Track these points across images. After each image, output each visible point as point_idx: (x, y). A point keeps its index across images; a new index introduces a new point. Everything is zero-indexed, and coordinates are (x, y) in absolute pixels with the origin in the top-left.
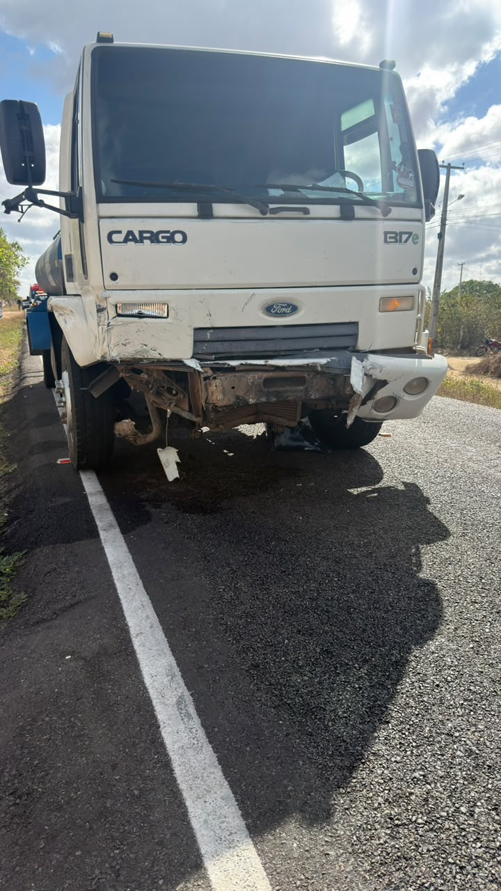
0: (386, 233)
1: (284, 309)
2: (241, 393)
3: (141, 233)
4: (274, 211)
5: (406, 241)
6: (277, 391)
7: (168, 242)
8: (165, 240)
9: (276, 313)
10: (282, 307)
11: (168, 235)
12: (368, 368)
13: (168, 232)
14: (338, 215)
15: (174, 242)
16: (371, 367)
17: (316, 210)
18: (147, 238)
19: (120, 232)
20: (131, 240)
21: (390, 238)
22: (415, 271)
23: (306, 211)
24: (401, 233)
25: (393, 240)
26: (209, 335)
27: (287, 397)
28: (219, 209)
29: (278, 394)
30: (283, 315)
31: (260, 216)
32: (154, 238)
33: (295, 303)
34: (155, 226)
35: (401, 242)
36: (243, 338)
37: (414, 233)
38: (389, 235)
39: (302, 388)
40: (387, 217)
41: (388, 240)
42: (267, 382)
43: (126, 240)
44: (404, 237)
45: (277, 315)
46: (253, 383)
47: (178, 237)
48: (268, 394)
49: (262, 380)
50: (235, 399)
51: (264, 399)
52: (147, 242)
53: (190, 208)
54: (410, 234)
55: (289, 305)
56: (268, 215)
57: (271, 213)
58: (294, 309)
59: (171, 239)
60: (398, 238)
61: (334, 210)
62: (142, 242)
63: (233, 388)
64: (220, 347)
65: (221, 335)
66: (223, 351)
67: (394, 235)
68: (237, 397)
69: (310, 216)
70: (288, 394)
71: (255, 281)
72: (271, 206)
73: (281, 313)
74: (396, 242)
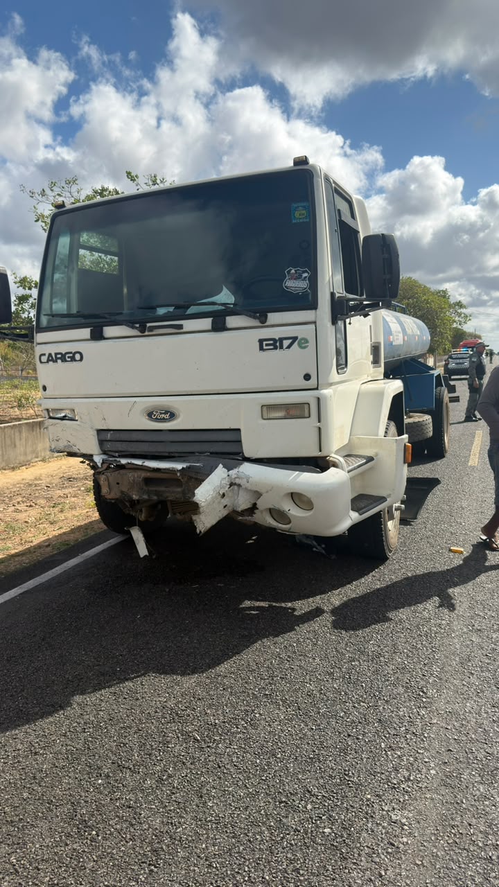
0: (261, 341)
1: (163, 415)
2: (125, 489)
3: (56, 354)
4: (152, 329)
5: (289, 347)
6: (156, 491)
7: (71, 361)
8: (69, 359)
9: (156, 418)
10: (161, 413)
11: (71, 355)
12: (233, 477)
13: (71, 353)
14: (209, 327)
15: (76, 361)
16: (236, 476)
17: (188, 325)
18: (59, 358)
19: (44, 355)
20: (50, 361)
21: (267, 345)
22: (307, 377)
23: (180, 327)
24: (281, 340)
25: (272, 347)
26: (109, 436)
27: (167, 497)
28: (109, 331)
29: (157, 493)
30: (163, 420)
31: (140, 334)
32: (63, 359)
33: (171, 410)
34: (63, 348)
35: (281, 347)
36: (135, 440)
37: (299, 338)
38: (264, 343)
39: (179, 490)
40: (266, 324)
41: (265, 347)
42: (148, 481)
43: (48, 361)
44: (286, 343)
45: (157, 420)
46: (134, 481)
47: (78, 357)
48: (149, 493)
49: (141, 480)
50: (120, 494)
51: (145, 497)
52: (59, 361)
53: (86, 333)
54: (294, 339)
55: (166, 412)
56: (146, 333)
57: (148, 331)
58: (172, 416)
59: (73, 359)
60: (278, 344)
61: (206, 323)
62: (57, 362)
63: (118, 484)
64: (120, 446)
65: (118, 436)
66: (122, 450)
67: (272, 342)
68: (122, 492)
69: (184, 330)
70: (168, 494)
71: (137, 391)
72: (148, 325)
73: (161, 419)
74: (275, 348)
